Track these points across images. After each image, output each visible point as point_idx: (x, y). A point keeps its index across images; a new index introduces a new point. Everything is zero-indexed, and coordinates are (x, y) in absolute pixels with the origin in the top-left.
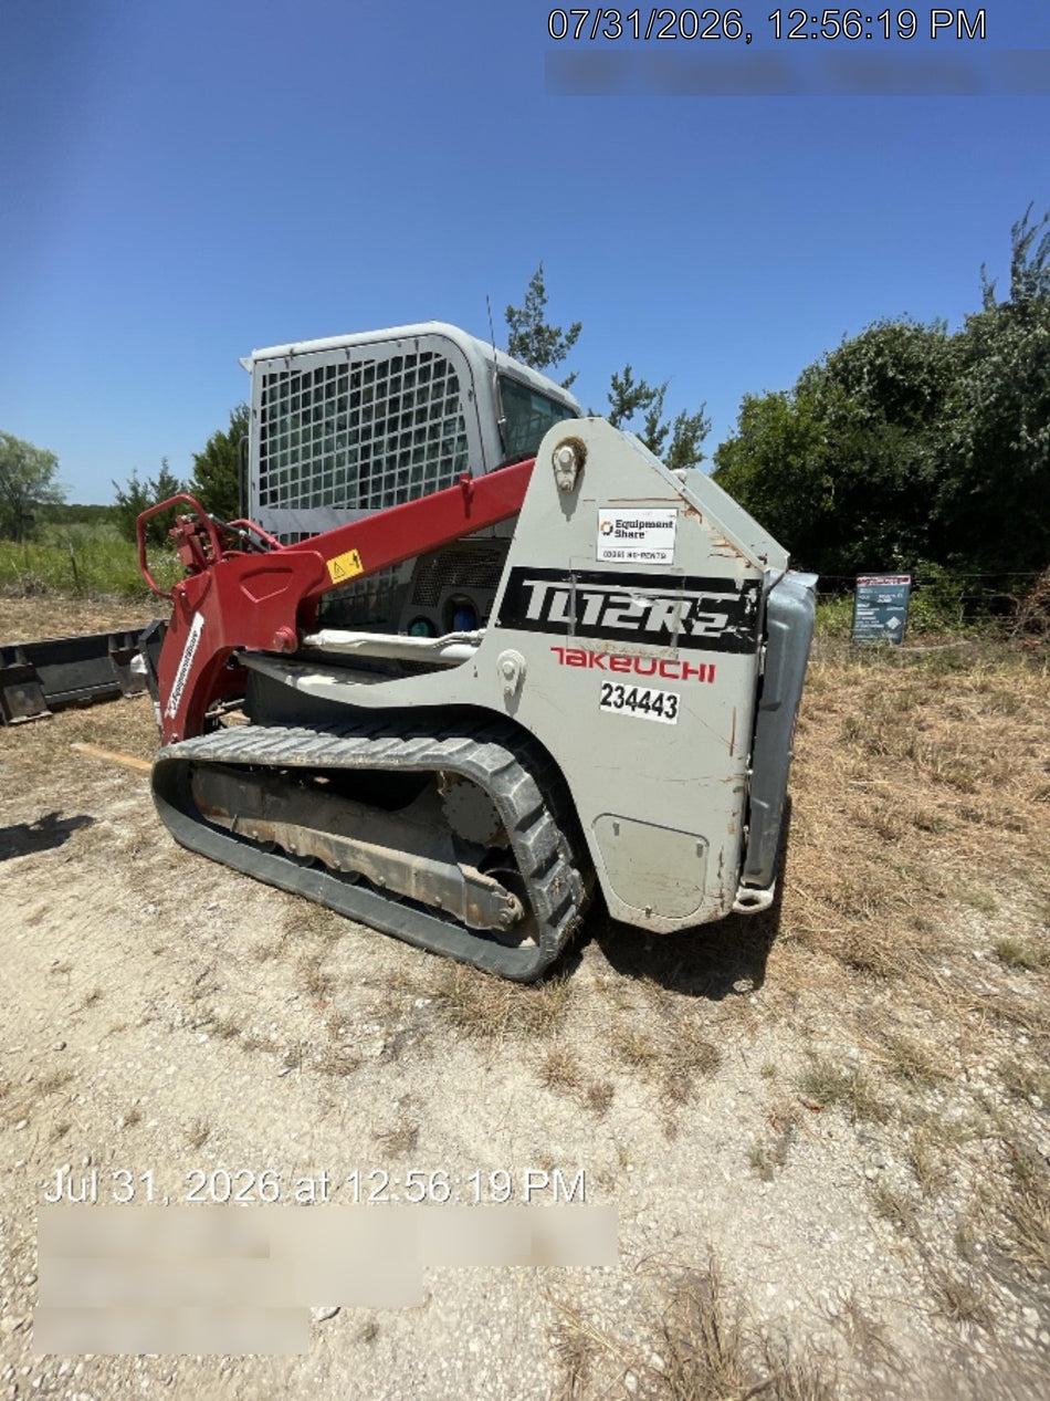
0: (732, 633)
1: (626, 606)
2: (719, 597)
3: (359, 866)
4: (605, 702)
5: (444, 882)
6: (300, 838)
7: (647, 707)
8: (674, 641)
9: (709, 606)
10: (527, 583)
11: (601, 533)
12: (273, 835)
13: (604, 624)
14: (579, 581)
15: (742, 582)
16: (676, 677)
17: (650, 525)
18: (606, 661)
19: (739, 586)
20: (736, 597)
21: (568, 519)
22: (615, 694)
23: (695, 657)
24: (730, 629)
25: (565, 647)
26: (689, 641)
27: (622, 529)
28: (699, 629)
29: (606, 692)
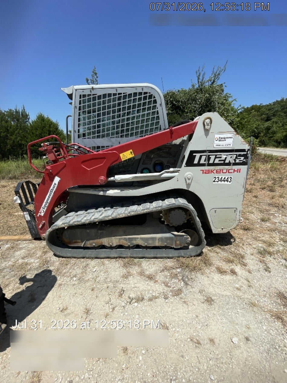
0: (244, 161)
1: (221, 157)
2: (242, 153)
3: (137, 243)
4: (214, 181)
5: (167, 238)
6: (115, 241)
7: (224, 181)
8: (232, 164)
9: (240, 155)
10: (194, 154)
11: (215, 140)
12: (102, 243)
13: (215, 162)
14: (209, 153)
15: (247, 150)
16: (232, 173)
17: (227, 138)
18: (215, 171)
19: (246, 151)
20: (246, 153)
21: (207, 138)
22: (217, 179)
23: (236, 167)
24: (244, 160)
25: (204, 169)
26: (235, 164)
27: (220, 139)
28: (237, 161)
29: (214, 179)
